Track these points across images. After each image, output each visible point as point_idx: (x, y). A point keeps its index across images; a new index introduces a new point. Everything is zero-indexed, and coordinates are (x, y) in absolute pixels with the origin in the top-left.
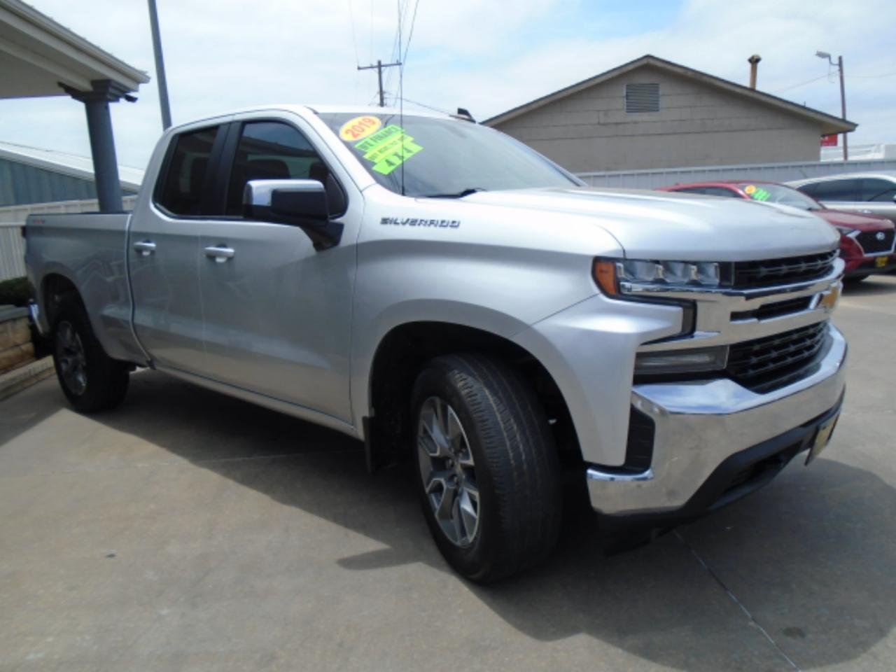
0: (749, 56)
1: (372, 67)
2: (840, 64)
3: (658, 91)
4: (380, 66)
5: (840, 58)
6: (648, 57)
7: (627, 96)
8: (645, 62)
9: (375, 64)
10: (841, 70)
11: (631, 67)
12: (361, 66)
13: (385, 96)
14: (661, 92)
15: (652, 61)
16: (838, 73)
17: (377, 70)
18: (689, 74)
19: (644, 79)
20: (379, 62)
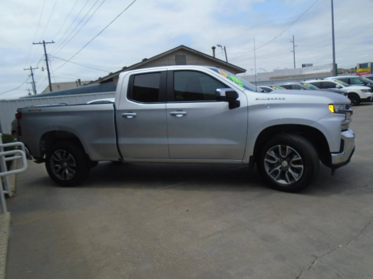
0: (212, 47)
1: (40, 43)
2: (225, 49)
3: (185, 58)
4: (44, 43)
5: (225, 47)
6: (182, 46)
7: (175, 59)
8: (181, 47)
9: (42, 42)
10: (225, 51)
11: (177, 49)
12: (35, 43)
13: (47, 56)
14: (186, 59)
15: (183, 48)
16: (224, 52)
17: (43, 44)
18: (196, 52)
19: (181, 54)
20: (44, 41)
